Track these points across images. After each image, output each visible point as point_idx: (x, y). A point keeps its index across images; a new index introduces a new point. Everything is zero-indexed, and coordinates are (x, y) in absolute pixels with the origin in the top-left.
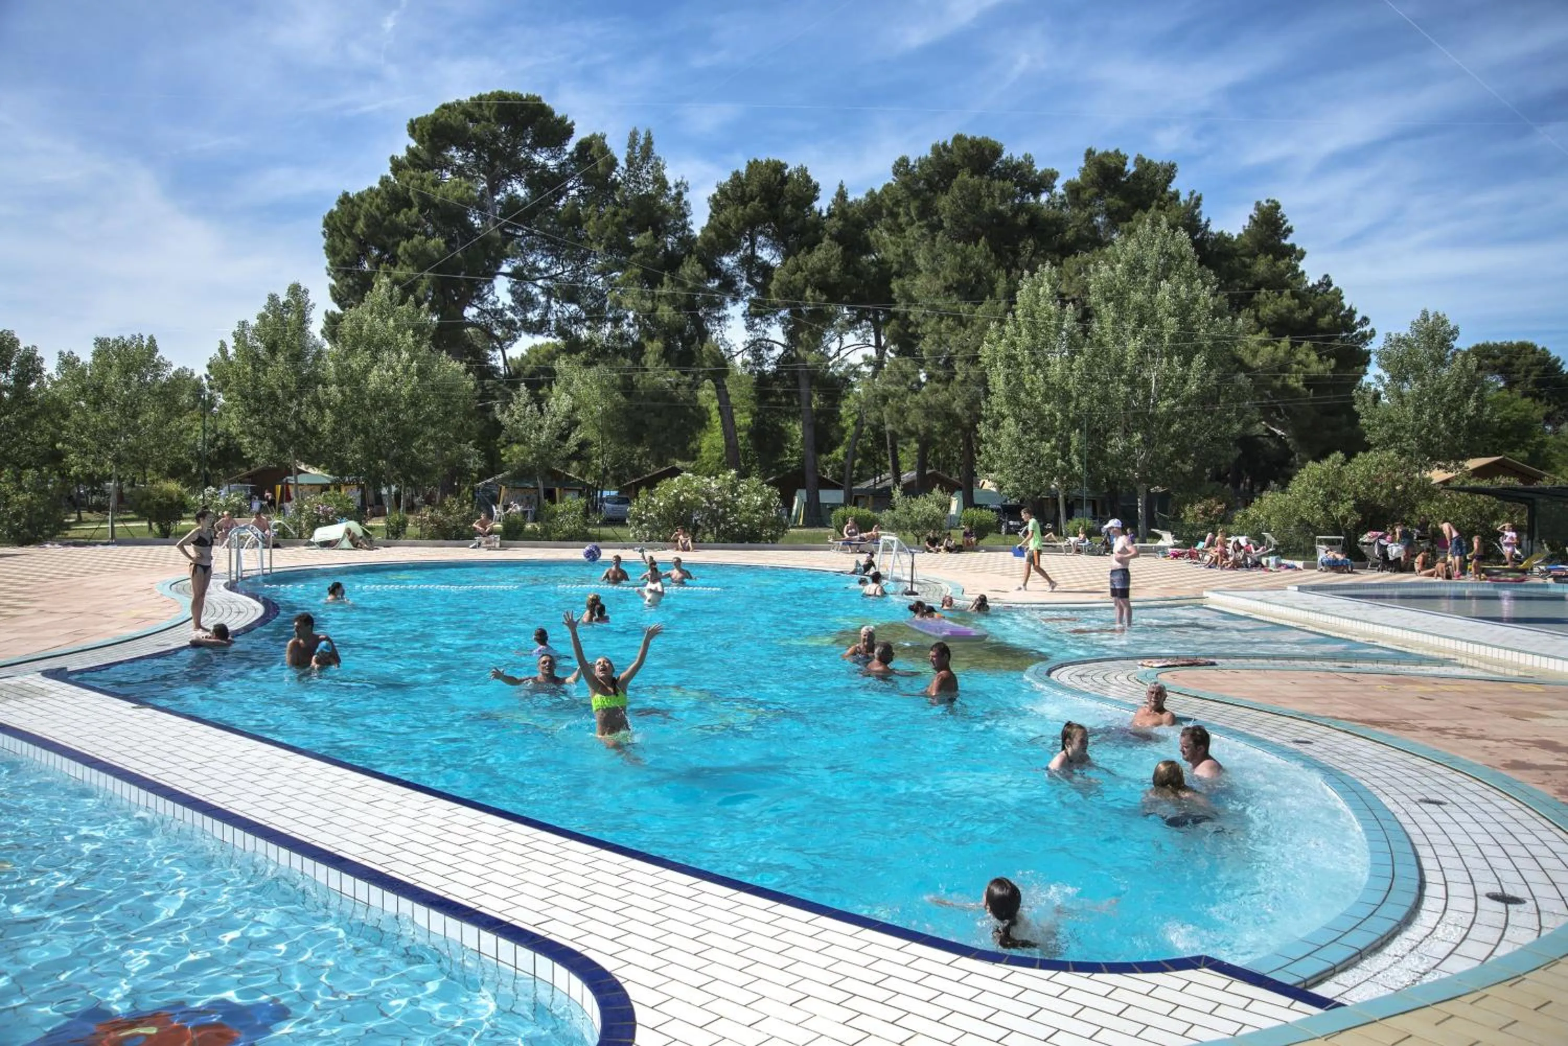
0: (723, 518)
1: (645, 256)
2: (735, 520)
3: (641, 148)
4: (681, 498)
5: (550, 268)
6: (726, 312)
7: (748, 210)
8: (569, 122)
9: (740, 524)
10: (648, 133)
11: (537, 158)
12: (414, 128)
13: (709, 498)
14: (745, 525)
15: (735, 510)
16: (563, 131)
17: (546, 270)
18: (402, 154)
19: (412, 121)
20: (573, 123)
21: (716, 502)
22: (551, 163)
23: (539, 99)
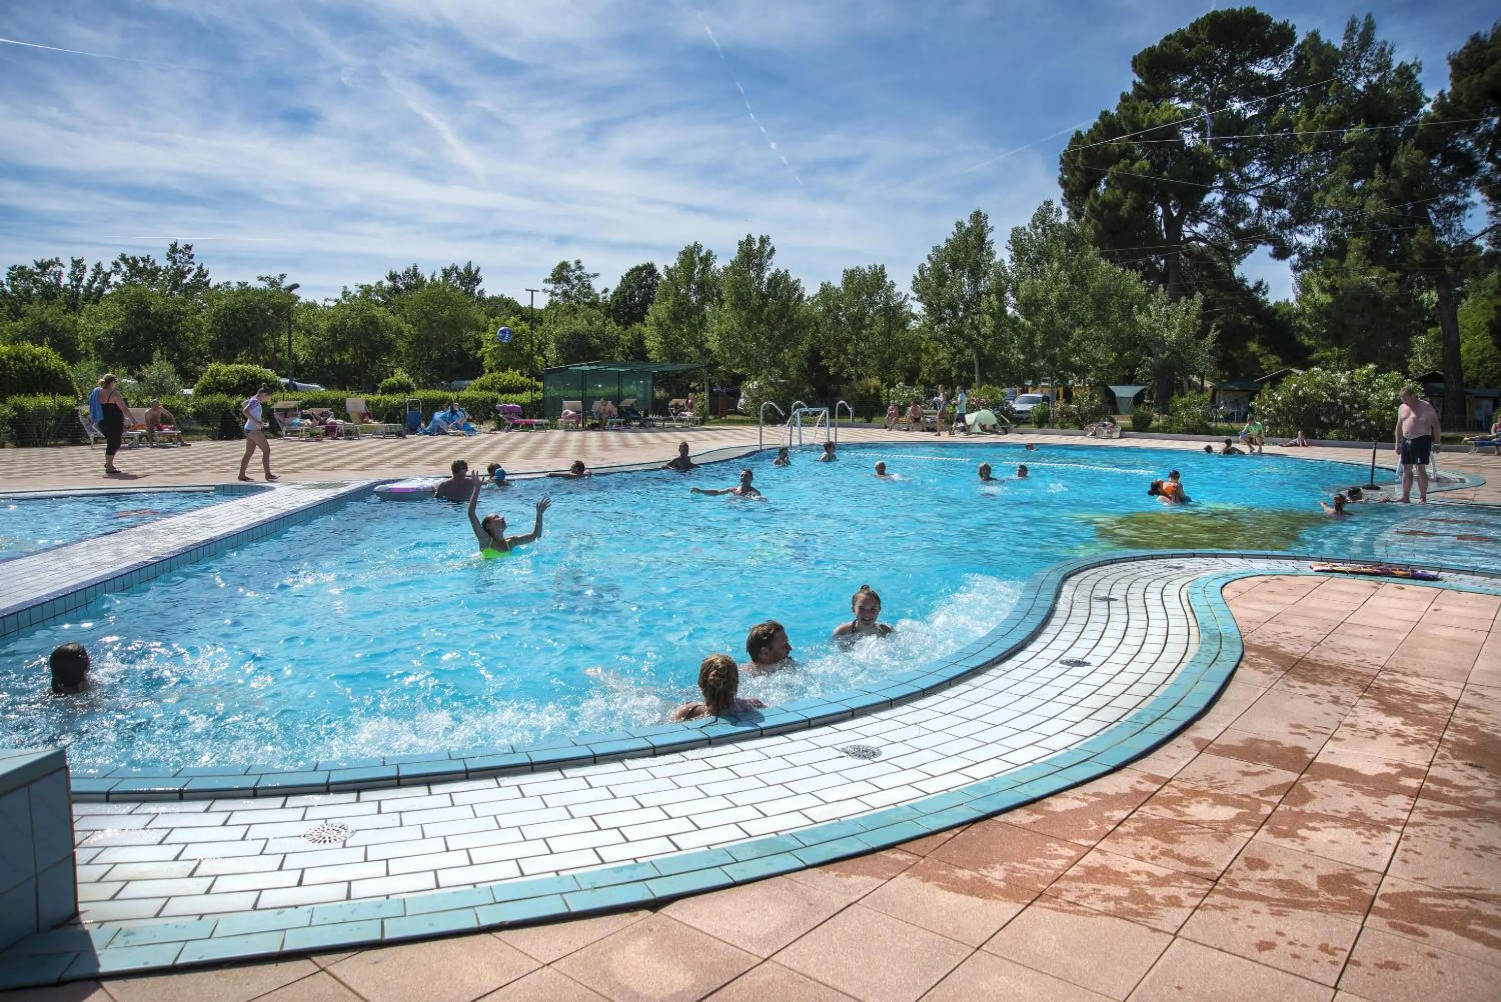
0: (1348, 415)
1: (1357, 150)
2: (1362, 417)
3: (1360, 36)
4: (1300, 393)
5: (1263, 177)
6: (1468, 200)
7: (1486, 78)
8: (1290, 26)
9: (1368, 420)
10: (1369, 16)
11: (1258, 70)
12: (1137, 64)
13: (1334, 395)
14: (1373, 423)
15: (1366, 406)
16: (1285, 35)
17: (1259, 179)
18: (1130, 90)
19: (1135, 57)
20: (1294, 27)
21: (1341, 398)
22: (1275, 72)
23: (1253, 10)
